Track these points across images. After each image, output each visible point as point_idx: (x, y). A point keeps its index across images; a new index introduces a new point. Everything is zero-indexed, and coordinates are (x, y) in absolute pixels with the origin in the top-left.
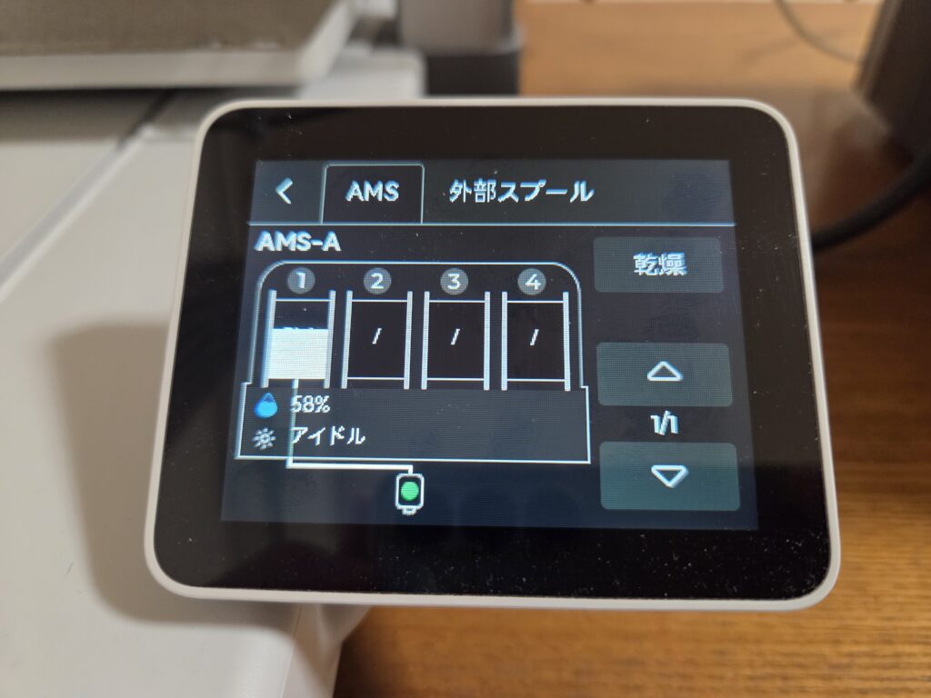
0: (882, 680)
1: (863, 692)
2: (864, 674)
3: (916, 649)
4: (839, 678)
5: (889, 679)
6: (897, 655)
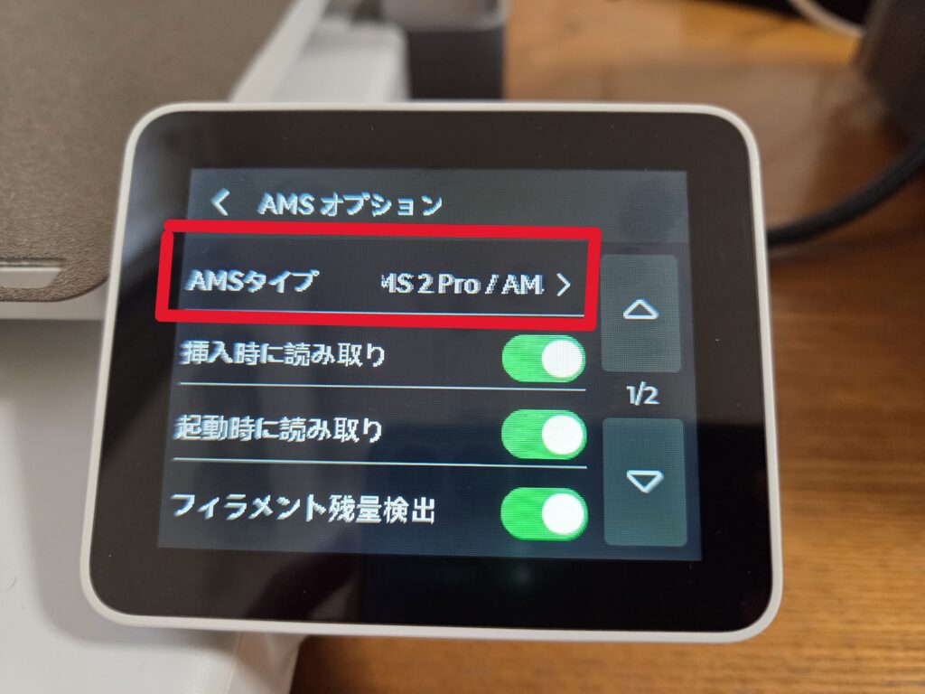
2: (823, 678)
3: (877, 653)
4: (798, 682)
5: (848, 684)
6: (858, 659)
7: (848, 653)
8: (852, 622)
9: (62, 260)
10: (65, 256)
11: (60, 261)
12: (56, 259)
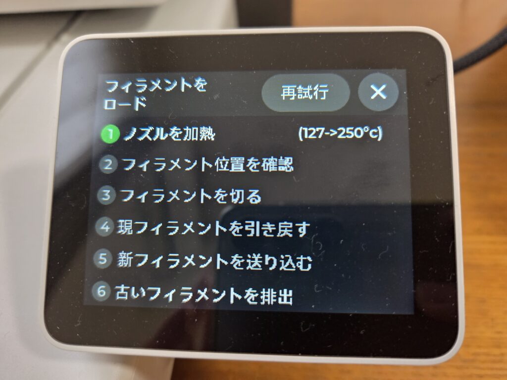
0: (492, 369)
1: (481, 376)
2: (482, 366)
4: (467, 368)
8: (499, 333)
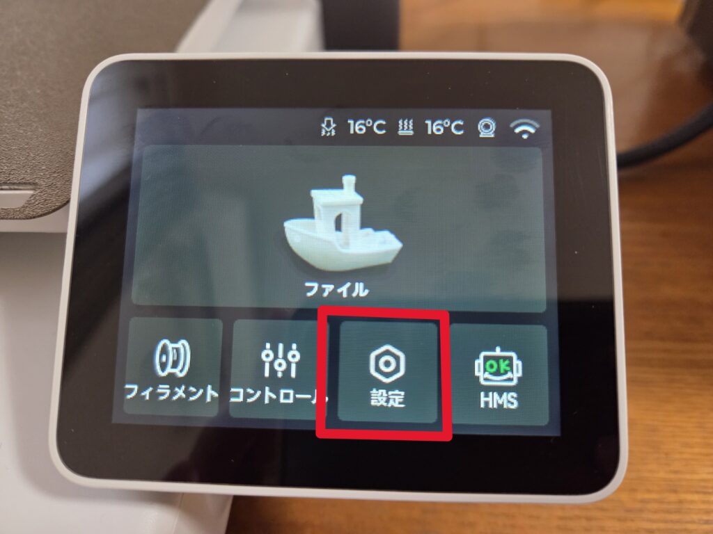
0: (666, 522)
3: (696, 497)
7: (673, 497)
8: (676, 472)
9: (35, 184)
10: (37, 181)
11: (34, 185)
12: (30, 184)
